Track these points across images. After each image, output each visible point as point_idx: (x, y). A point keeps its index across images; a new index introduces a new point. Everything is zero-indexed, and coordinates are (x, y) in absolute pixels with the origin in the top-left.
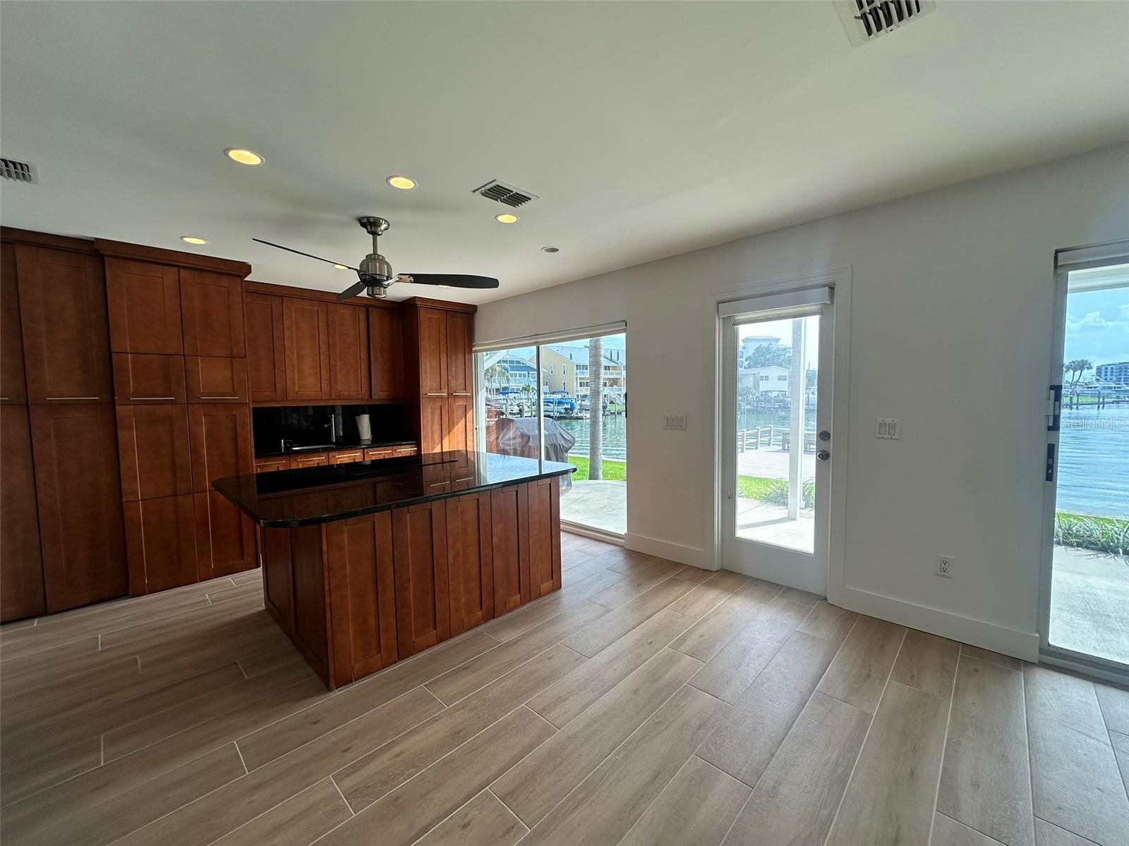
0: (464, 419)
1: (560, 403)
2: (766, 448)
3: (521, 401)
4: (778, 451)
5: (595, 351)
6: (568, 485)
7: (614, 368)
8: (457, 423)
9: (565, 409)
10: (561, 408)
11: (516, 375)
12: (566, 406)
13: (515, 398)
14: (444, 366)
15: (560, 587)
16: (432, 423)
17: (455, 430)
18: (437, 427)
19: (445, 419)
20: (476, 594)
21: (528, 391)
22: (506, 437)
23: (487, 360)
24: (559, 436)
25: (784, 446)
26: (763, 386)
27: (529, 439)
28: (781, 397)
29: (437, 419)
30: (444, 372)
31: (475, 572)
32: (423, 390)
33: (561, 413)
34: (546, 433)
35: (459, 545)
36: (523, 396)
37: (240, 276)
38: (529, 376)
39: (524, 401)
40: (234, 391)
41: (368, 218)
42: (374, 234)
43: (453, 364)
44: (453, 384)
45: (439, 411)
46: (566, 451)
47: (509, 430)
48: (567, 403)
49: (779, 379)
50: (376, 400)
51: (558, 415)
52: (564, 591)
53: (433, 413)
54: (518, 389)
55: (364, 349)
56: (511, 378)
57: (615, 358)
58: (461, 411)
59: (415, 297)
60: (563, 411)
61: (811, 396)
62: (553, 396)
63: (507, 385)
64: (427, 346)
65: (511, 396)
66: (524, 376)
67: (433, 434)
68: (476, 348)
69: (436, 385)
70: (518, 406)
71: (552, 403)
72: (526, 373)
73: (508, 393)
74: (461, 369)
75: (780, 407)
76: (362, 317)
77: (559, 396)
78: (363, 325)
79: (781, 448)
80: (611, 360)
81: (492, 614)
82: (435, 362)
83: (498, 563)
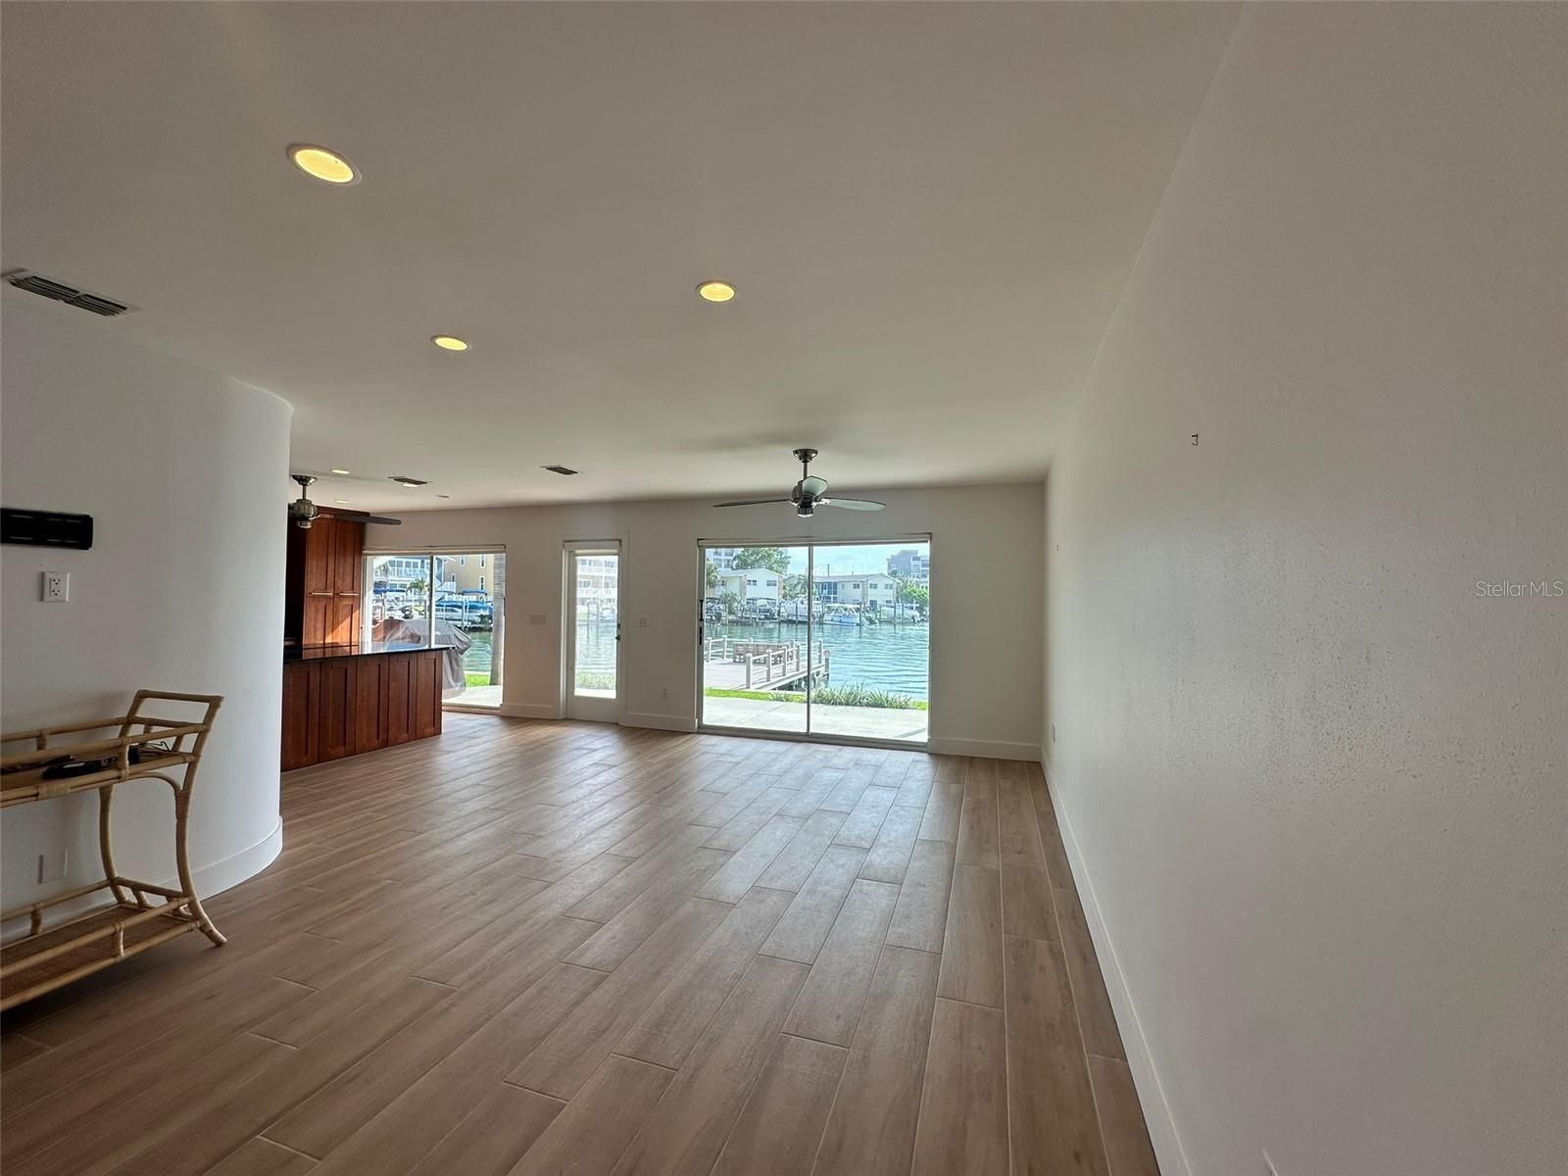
0: (349, 620)
1: (473, 608)
2: (719, 660)
3: (408, 604)
4: (730, 664)
6: (461, 686)
8: (342, 621)
9: (482, 617)
10: (475, 616)
11: (400, 564)
12: (482, 612)
13: (397, 599)
14: (331, 568)
15: (440, 733)
16: (316, 620)
17: (340, 626)
18: (320, 625)
19: (329, 618)
20: (375, 730)
21: (421, 589)
22: (396, 636)
23: (376, 564)
24: (453, 637)
25: (735, 658)
26: (751, 591)
27: (420, 639)
28: (768, 607)
29: (320, 617)
30: (330, 575)
31: (375, 713)
32: (307, 590)
33: (473, 622)
34: (438, 633)
35: (365, 694)
36: (411, 595)
38: (423, 567)
39: (413, 604)
41: (301, 477)
42: (305, 486)
43: (342, 566)
44: (339, 584)
45: (323, 610)
46: (462, 653)
47: (398, 629)
48: (485, 608)
49: (768, 585)
51: (470, 625)
52: (443, 737)
53: (317, 611)
54: (401, 586)
56: (390, 568)
58: (347, 610)
60: (478, 620)
61: (799, 605)
62: (461, 598)
63: (384, 579)
64: (315, 550)
65: (390, 595)
66: (415, 565)
67: (315, 632)
68: (367, 552)
69: (322, 585)
70: (403, 610)
71: (460, 607)
72: (419, 561)
73: (385, 592)
74: (349, 569)
75: (766, 618)
77: (473, 598)
79: (732, 660)
81: (386, 744)
82: (322, 564)
83: (392, 709)
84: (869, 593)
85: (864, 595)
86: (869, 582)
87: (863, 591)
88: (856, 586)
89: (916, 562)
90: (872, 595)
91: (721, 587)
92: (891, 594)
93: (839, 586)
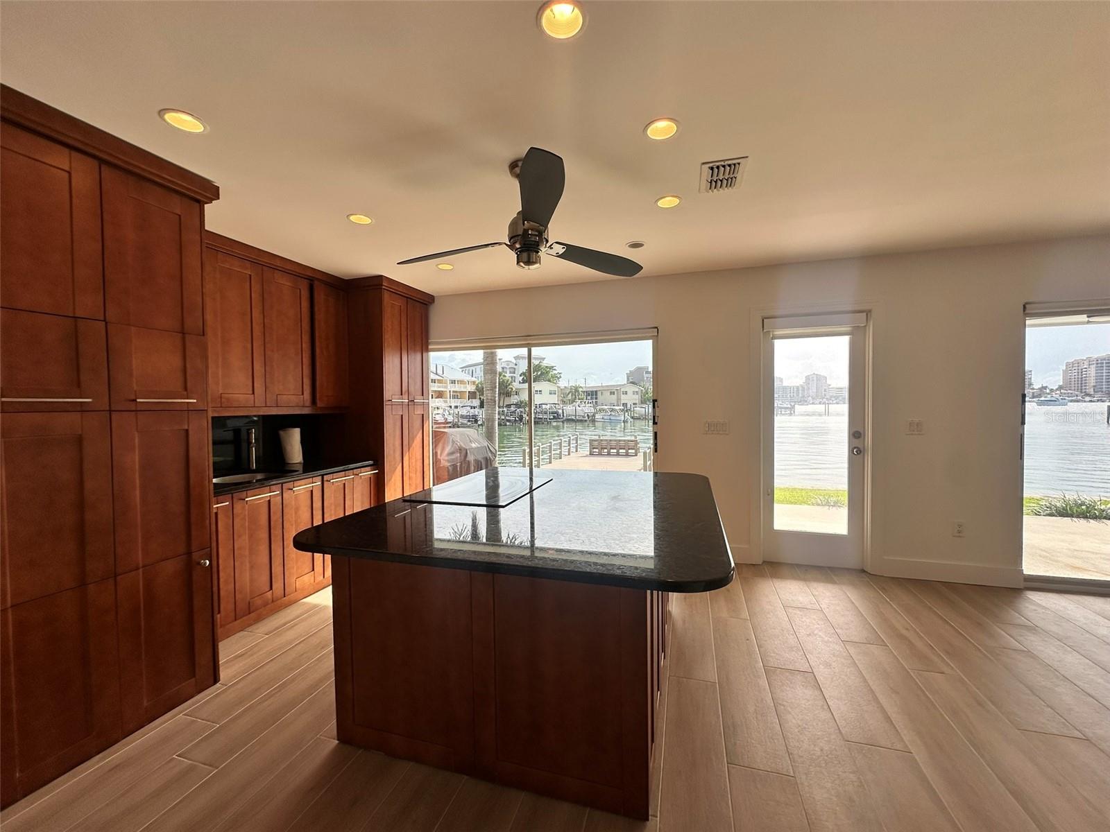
0: (421, 432)
5: (490, 361)
7: (440, 381)
8: (416, 437)
14: (405, 366)
16: (395, 437)
17: (414, 445)
18: (398, 442)
19: (406, 432)
28: (554, 410)
29: (398, 432)
30: (405, 373)
32: (386, 396)
37: (198, 201)
40: (186, 389)
43: (413, 364)
44: (412, 389)
45: (400, 423)
50: (321, 408)
53: (395, 424)
55: (306, 338)
57: (440, 372)
58: (419, 423)
59: (382, 276)
64: (390, 339)
67: (394, 451)
69: (397, 389)
74: (419, 370)
76: (305, 294)
78: (305, 304)
80: (436, 374)
82: (397, 362)
84: (622, 398)
85: (619, 399)
86: (622, 390)
87: (617, 397)
88: (612, 393)
89: (647, 375)
90: (624, 399)
91: (516, 396)
92: (637, 398)
93: (599, 393)
